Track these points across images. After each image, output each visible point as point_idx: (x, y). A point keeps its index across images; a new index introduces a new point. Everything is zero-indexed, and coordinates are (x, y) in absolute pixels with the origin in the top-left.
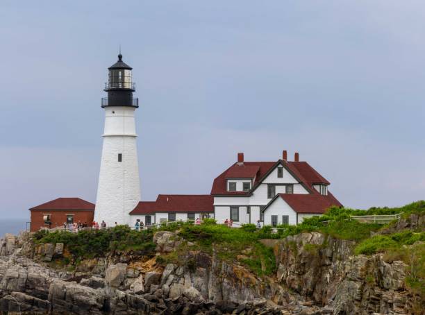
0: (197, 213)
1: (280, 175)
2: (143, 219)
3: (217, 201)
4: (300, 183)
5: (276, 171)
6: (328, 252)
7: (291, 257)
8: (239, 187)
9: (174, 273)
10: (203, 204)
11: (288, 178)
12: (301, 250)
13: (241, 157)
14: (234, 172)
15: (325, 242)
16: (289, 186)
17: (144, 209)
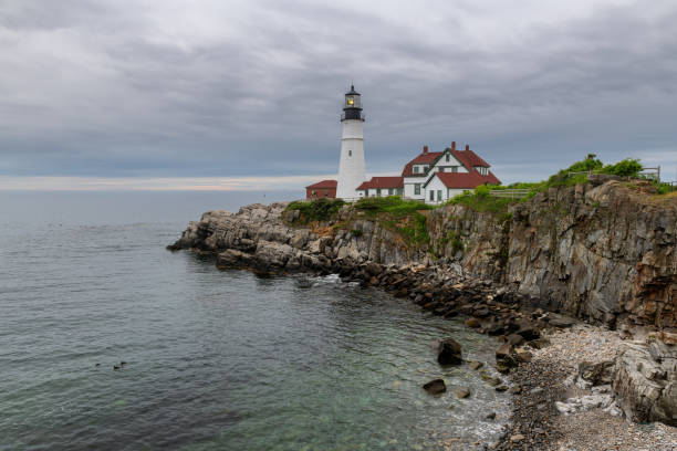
0: (385, 188)
1: (448, 160)
2: (363, 193)
3: (406, 180)
4: (463, 165)
5: (445, 157)
6: (467, 224)
7: (438, 226)
8: (421, 170)
9: (344, 237)
10: (397, 184)
11: (453, 161)
12: (446, 221)
13: (426, 149)
14: (420, 160)
15: (465, 215)
16: (455, 167)
17: (365, 187)
